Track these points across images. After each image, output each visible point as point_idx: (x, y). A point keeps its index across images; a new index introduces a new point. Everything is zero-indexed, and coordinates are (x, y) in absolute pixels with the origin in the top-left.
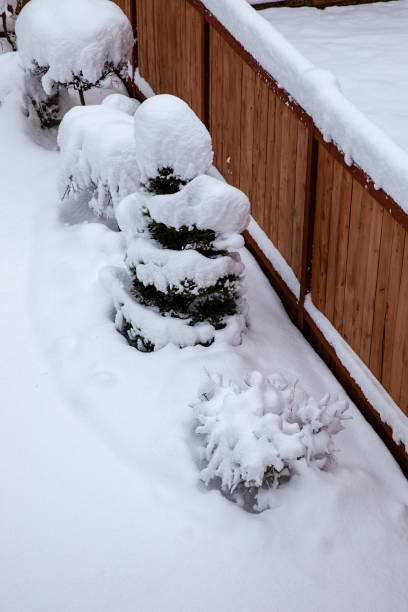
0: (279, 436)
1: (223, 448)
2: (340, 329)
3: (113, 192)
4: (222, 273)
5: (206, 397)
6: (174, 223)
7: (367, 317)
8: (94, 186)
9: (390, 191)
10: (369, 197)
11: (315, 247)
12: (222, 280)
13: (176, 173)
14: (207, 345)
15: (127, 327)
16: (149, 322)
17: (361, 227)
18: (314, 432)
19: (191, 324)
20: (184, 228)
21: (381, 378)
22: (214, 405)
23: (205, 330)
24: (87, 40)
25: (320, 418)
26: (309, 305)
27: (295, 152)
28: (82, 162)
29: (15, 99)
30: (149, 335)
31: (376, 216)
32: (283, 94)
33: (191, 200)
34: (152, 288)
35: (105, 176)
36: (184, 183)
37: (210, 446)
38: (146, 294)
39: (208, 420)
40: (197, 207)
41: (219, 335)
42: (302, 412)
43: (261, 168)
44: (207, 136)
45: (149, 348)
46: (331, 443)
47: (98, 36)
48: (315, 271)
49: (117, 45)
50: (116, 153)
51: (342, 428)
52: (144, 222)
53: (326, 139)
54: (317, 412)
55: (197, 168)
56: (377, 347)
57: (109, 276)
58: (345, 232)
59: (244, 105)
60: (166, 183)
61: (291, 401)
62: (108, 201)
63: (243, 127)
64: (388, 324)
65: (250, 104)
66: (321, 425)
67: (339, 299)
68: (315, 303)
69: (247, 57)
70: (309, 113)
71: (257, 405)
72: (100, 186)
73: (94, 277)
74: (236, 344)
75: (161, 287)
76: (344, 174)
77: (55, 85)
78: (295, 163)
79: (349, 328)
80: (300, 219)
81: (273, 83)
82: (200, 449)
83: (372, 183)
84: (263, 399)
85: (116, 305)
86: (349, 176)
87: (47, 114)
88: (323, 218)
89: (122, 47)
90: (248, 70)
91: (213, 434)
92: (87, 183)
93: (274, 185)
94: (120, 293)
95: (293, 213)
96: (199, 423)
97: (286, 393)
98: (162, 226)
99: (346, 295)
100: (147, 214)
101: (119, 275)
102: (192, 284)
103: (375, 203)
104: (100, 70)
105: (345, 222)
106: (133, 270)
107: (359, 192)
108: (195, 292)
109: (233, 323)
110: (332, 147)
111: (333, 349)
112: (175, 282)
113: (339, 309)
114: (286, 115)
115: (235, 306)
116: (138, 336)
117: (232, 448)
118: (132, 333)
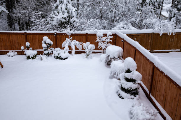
0: (146, 115)
1: (135, 116)
2: (157, 100)
3: (118, 74)
4: (137, 87)
5: (133, 107)
6: (129, 78)
7: (162, 97)
8: (115, 73)
9: (168, 75)
10: (164, 76)
11: (153, 85)
12: (136, 88)
13: (130, 70)
14: (133, 99)
15: (119, 95)
16: (123, 94)
17: (162, 82)
18: (152, 115)
19: (130, 95)
20: (131, 79)
21: (164, 109)
22: (134, 108)
23: (133, 96)
24: (116, 52)
25: (153, 113)
26: (151, 95)
27: (150, 69)
28: (114, 69)
29: (104, 60)
30: (123, 96)
31: (165, 80)
32: (149, 60)
33: (132, 74)
34: (124, 88)
35: (117, 71)
36: (132, 71)
37: (133, 115)
38: (123, 89)
39: (133, 110)
40: (133, 75)
41: (135, 98)
42: (150, 112)
43: (143, 72)
44: (136, 64)
45: (123, 98)
46: (155, 118)
47: (118, 52)
48: (152, 89)
49: (121, 53)
50: (120, 68)
51: (157, 116)
52: (124, 78)
53: (156, 67)
54: (153, 112)
55: (134, 69)
56: (164, 103)
57: (117, 86)
58: (159, 83)
59: (141, 63)
60: (128, 71)
61: (148, 109)
62: (118, 75)
63: (141, 66)
64: (166, 99)
65: (142, 62)
66: (153, 114)
67: (157, 94)
68: (152, 95)
69: (142, 55)
70: (153, 63)
71: (142, 109)
72: (117, 73)
73: (115, 86)
74: (138, 100)
75: (126, 88)
76: (159, 73)
77: (111, 58)
78: (150, 71)
79: (158, 99)
80: (150, 81)
81: (147, 58)
82: (131, 116)
83: (165, 74)
84: (143, 108)
85: (118, 91)
86: (160, 73)
87: (108, 63)
88: (155, 80)
89: (122, 53)
90: (142, 57)
91: (134, 113)
92: (114, 72)
93: (146, 75)
94: (119, 89)
95: (149, 79)
96: (131, 111)
97: (147, 108)
98: (127, 78)
99: (158, 93)
100: (125, 76)
101: (119, 86)
102: (131, 88)
103: (165, 77)
104: (118, 56)
105: (159, 81)
106: (122, 85)
107: (162, 75)
108: (132, 90)
109: (137, 96)
110: (157, 68)
111: (155, 103)
112: (128, 87)
113: (157, 96)
114: (149, 63)
115: (138, 93)
116: (121, 96)
117: (137, 116)
118: (120, 96)
